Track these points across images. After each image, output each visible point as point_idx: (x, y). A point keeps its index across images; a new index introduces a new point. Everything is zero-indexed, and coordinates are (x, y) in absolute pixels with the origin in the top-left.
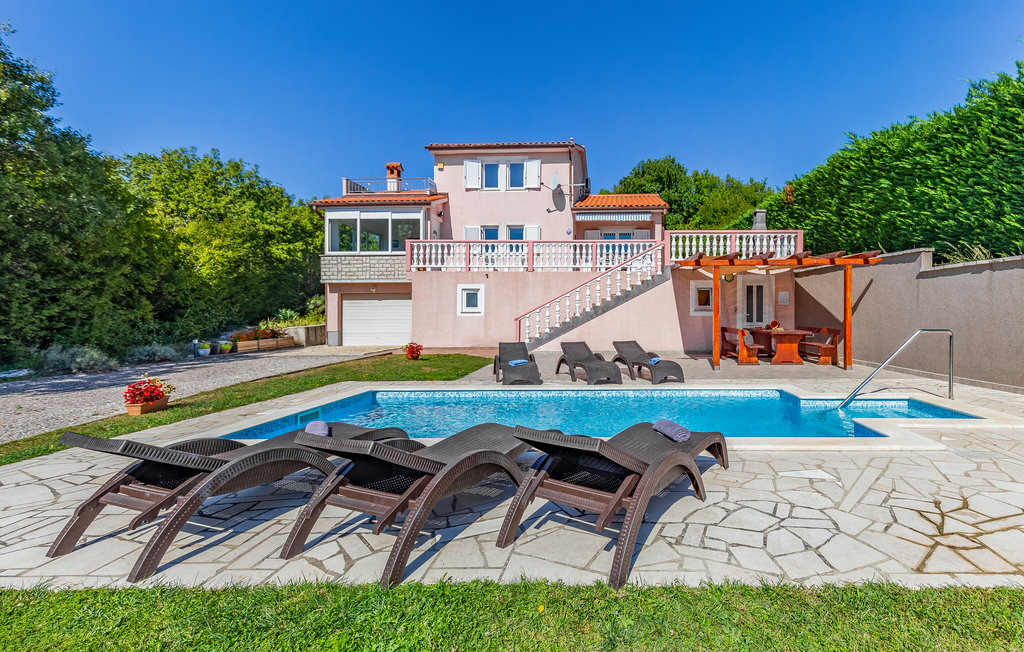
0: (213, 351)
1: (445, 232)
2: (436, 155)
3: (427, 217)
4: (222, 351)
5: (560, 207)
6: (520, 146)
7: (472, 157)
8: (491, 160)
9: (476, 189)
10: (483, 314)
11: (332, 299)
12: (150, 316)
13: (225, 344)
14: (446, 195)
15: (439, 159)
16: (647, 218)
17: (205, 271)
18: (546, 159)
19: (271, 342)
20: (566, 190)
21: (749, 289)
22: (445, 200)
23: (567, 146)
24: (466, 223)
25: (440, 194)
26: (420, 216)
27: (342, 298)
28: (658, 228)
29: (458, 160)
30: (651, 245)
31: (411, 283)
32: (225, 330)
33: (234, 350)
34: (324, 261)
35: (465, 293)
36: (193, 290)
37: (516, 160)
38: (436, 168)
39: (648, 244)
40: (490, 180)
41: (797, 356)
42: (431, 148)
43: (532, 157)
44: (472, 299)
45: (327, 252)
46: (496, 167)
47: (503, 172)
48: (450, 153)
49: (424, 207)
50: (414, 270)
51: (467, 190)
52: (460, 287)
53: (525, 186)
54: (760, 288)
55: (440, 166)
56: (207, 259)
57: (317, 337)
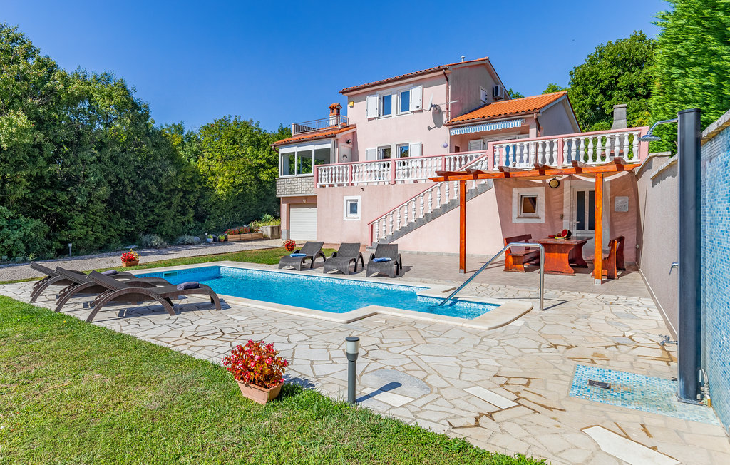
0: (215, 240)
1: (354, 156)
2: (349, 96)
3: (336, 145)
4: (219, 240)
5: (438, 123)
6: (404, 78)
7: (372, 93)
8: (385, 93)
9: (375, 118)
10: (359, 219)
11: (284, 207)
12: (191, 219)
13: (222, 237)
14: (355, 126)
15: (351, 99)
16: (518, 124)
17: (220, 192)
18: (425, 84)
19: (248, 236)
20: (444, 108)
21: (580, 195)
22: (354, 130)
23: (441, 70)
24: (368, 146)
25: (351, 126)
26: (329, 146)
27: (290, 206)
28: (533, 131)
29: (362, 98)
30: (477, 156)
31: (316, 196)
32: (230, 228)
33: (226, 240)
34: (278, 182)
35: (349, 203)
36: (214, 204)
37: (403, 89)
38: (349, 106)
39: (474, 155)
40: (386, 108)
41: (567, 266)
42: (343, 92)
43: (416, 84)
44: (353, 207)
45: (280, 177)
46: (390, 97)
47: (395, 100)
48: (356, 93)
49: (333, 139)
50: (318, 187)
51: (369, 120)
52: (346, 198)
53: (410, 110)
54: (592, 194)
55: (351, 104)
56: (221, 186)
57: (276, 233)
